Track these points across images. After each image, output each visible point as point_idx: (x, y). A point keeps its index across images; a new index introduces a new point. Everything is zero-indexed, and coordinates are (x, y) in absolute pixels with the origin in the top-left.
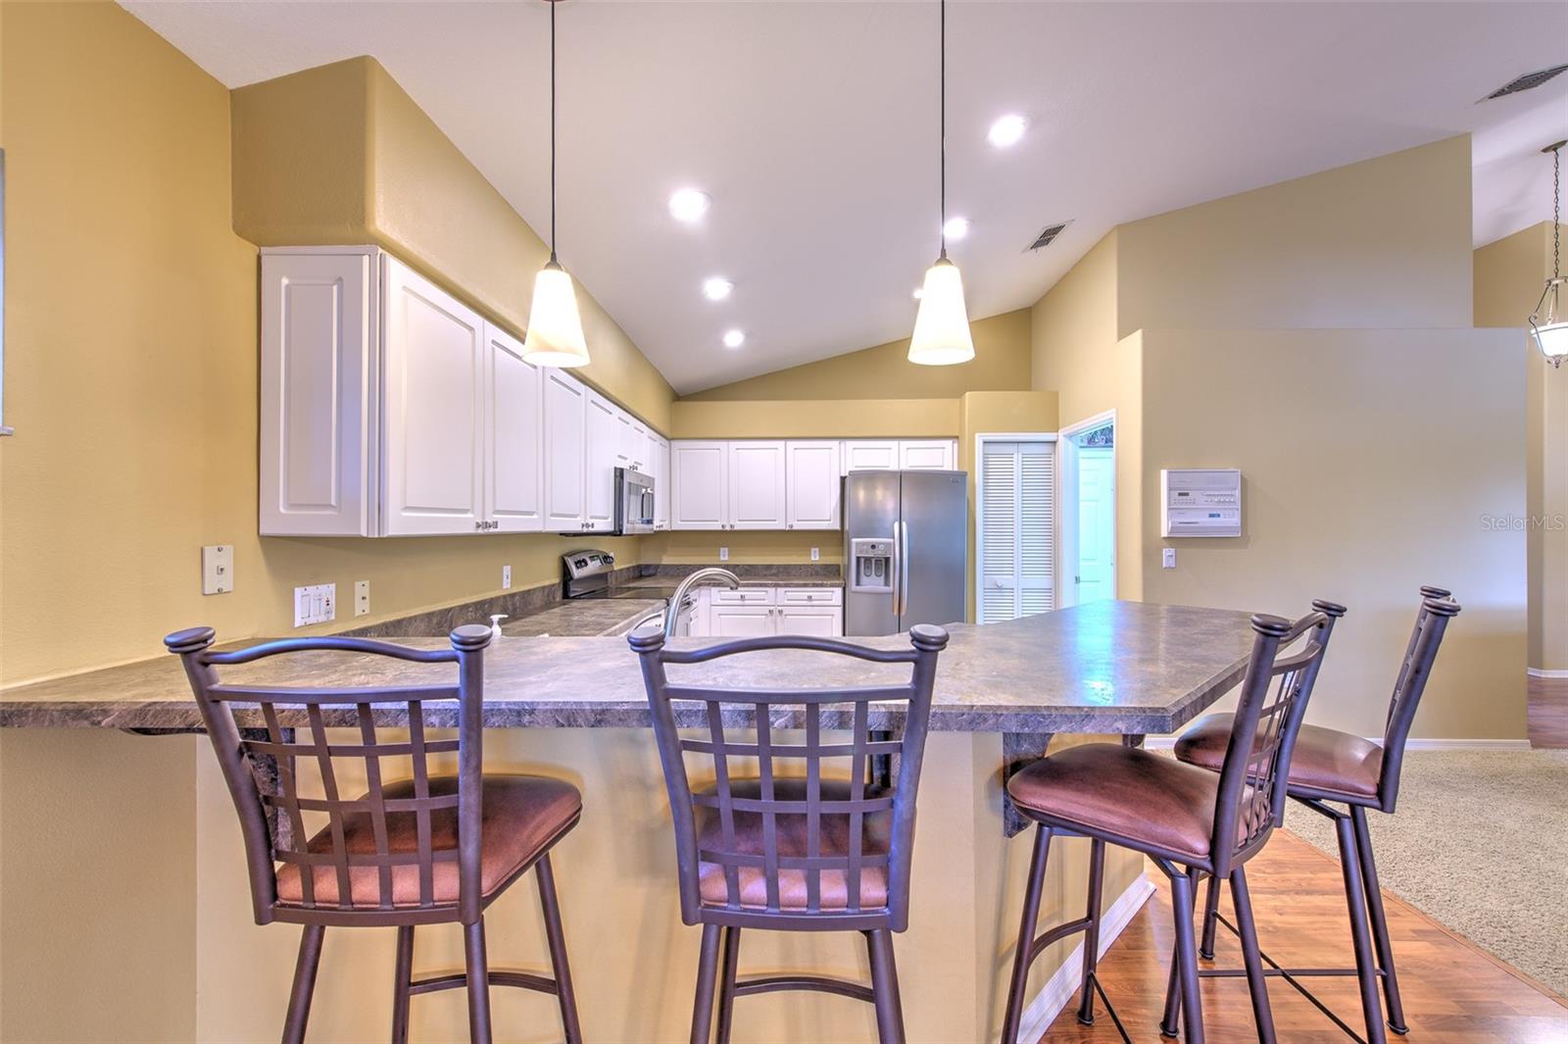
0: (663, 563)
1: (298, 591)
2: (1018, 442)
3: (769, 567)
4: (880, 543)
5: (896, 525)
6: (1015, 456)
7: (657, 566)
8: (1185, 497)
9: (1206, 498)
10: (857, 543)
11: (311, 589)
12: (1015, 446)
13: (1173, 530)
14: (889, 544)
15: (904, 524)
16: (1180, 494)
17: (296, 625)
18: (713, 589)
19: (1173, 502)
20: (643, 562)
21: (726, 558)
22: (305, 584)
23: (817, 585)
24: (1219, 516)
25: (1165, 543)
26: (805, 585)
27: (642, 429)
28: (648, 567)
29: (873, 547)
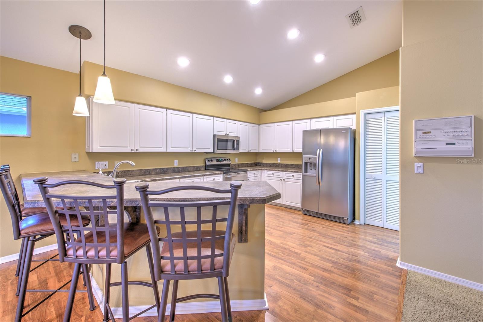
0: (263, 162)
1: (96, 163)
2: (384, 112)
3: (292, 165)
4: (312, 157)
5: (318, 150)
6: (383, 118)
7: (261, 163)
8: (427, 134)
9: (444, 134)
10: (305, 157)
11: (100, 162)
12: (383, 114)
13: (417, 152)
14: (316, 158)
15: (321, 150)
16: (424, 133)
17: (96, 169)
18: (265, 171)
19: (418, 137)
20: (258, 162)
21: (280, 162)
22: (99, 161)
23: (295, 172)
24: (454, 144)
25: (416, 160)
26: (292, 172)
27: (235, 123)
28: (259, 163)
29: (310, 159)
